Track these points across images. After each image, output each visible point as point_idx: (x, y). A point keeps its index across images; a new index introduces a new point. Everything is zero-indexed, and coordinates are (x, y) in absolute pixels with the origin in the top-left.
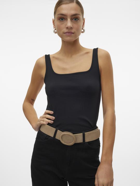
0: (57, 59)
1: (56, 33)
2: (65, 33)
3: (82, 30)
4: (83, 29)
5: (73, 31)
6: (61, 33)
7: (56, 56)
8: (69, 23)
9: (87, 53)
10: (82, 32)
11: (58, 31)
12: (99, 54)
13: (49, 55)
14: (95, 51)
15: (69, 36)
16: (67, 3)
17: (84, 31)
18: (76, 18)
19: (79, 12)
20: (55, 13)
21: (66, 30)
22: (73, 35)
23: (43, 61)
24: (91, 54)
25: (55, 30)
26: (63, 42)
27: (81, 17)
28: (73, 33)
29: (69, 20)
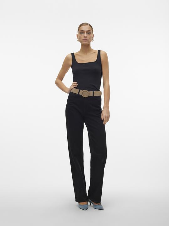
0: (78, 55)
1: (78, 41)
2: (83, 40)
5: (87, 38)
6: (81, 40)
7: (78, 54)
8: (85, 35)
9: (95, 52)
10: (92, 41)
11: (79, 39)
12: (101, 53)
13: (73, 53)
14: (99, 51)
15: (85, 41)
16: (84, 25)
17: (93, 40)
18: (88, 33)
20: (78, 30)
21: (83, 38)
22: (87, 41)
23: (71, 56)
24: (97, 53)
26: (82, 45)
27: (92, 32)
29: (85, 33)
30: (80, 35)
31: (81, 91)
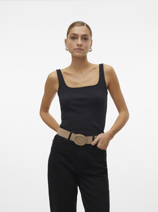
1: (67, 50)
2: (75, 49)
3: (90, 50)
4: (90, 48)
5: (82, 48)
6: (72, 49)
8: (79, 41)
11: (69, 48)
13: (60, 70)
15: (79, 52)
16: (79, 26)
18: (85, 38)
19: (88, 33)
21: (76, 47)
22: (82, 51)
23: (55, 76)
25: (67, 47)
26: (73, 57)
27: (90, 37)
28: (82, 50)
29: (80, 39)
30: (70, 41)
31: (73, 134)
